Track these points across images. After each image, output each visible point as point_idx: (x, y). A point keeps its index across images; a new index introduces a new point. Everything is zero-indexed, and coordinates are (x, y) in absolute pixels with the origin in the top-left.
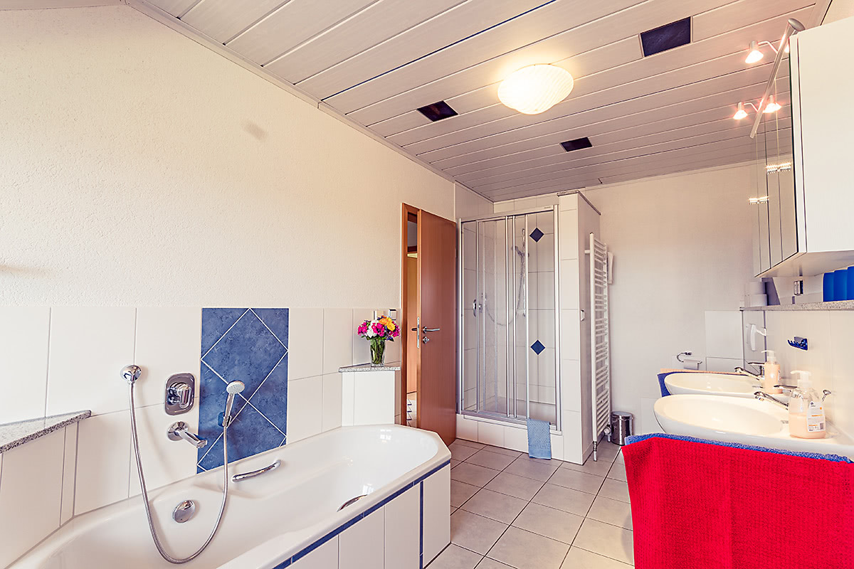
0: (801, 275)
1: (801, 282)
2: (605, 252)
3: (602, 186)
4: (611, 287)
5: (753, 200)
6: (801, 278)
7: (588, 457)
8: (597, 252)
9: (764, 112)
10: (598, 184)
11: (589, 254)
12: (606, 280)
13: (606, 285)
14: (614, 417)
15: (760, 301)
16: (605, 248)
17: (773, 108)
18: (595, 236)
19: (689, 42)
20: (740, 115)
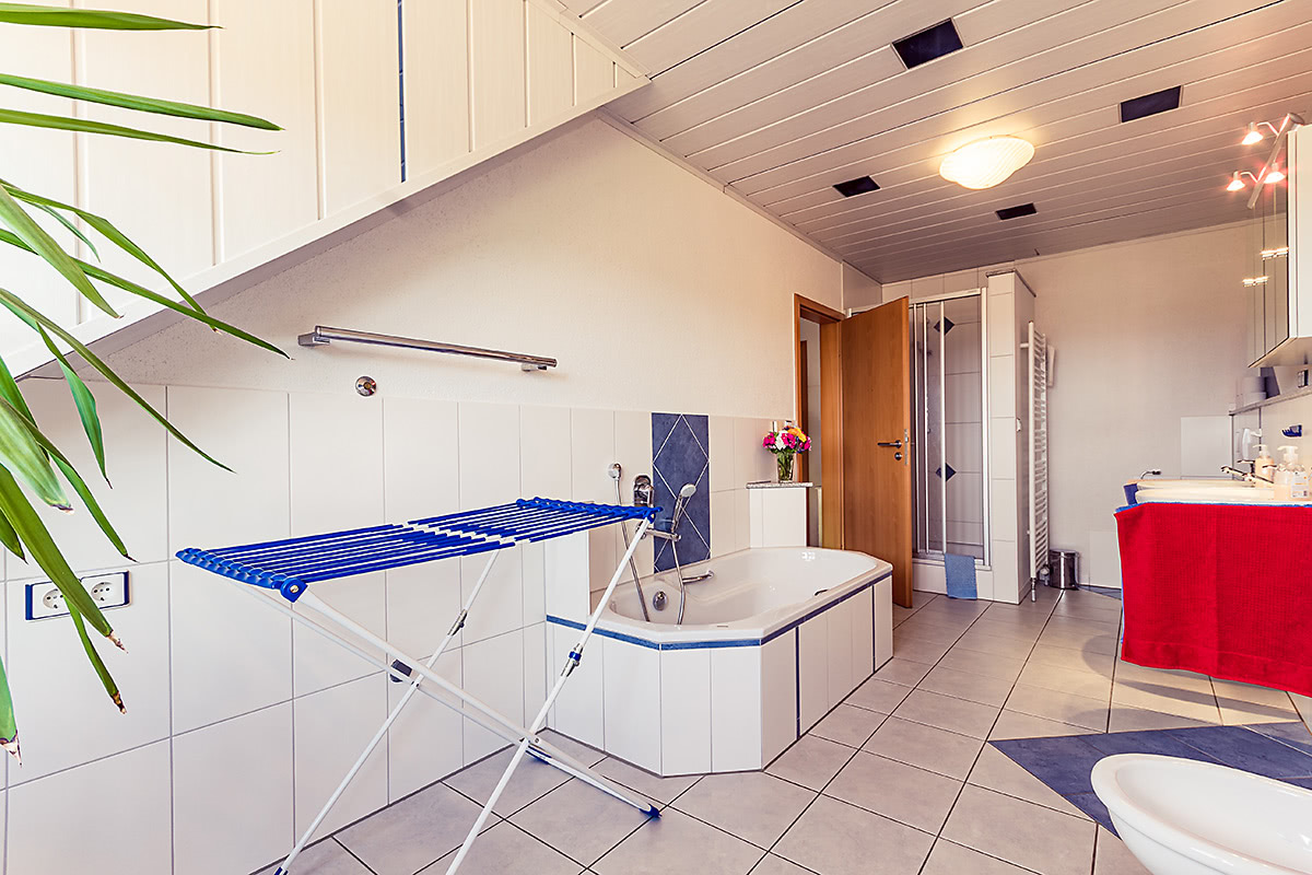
0: (1306, 363)
1: (1306, 372)
2: (1044, 346)
3: (1038, 257)
4: (1050, 390)
5: (1248, 281)
6: (1305, 367)
7: (1024, 597)
8: (1037, 346)
9: (1266, 182)
10: (1033, 256)
11: (1027, 348)
12: (1044, 381)
13: (1044, 388)
14: (1054, 555)
15: (1255, 397)
16: (1044, 340)
17: (1274, 178)
18: (1035, 326)
19: (1177, 107)
20: (1236, 185)
